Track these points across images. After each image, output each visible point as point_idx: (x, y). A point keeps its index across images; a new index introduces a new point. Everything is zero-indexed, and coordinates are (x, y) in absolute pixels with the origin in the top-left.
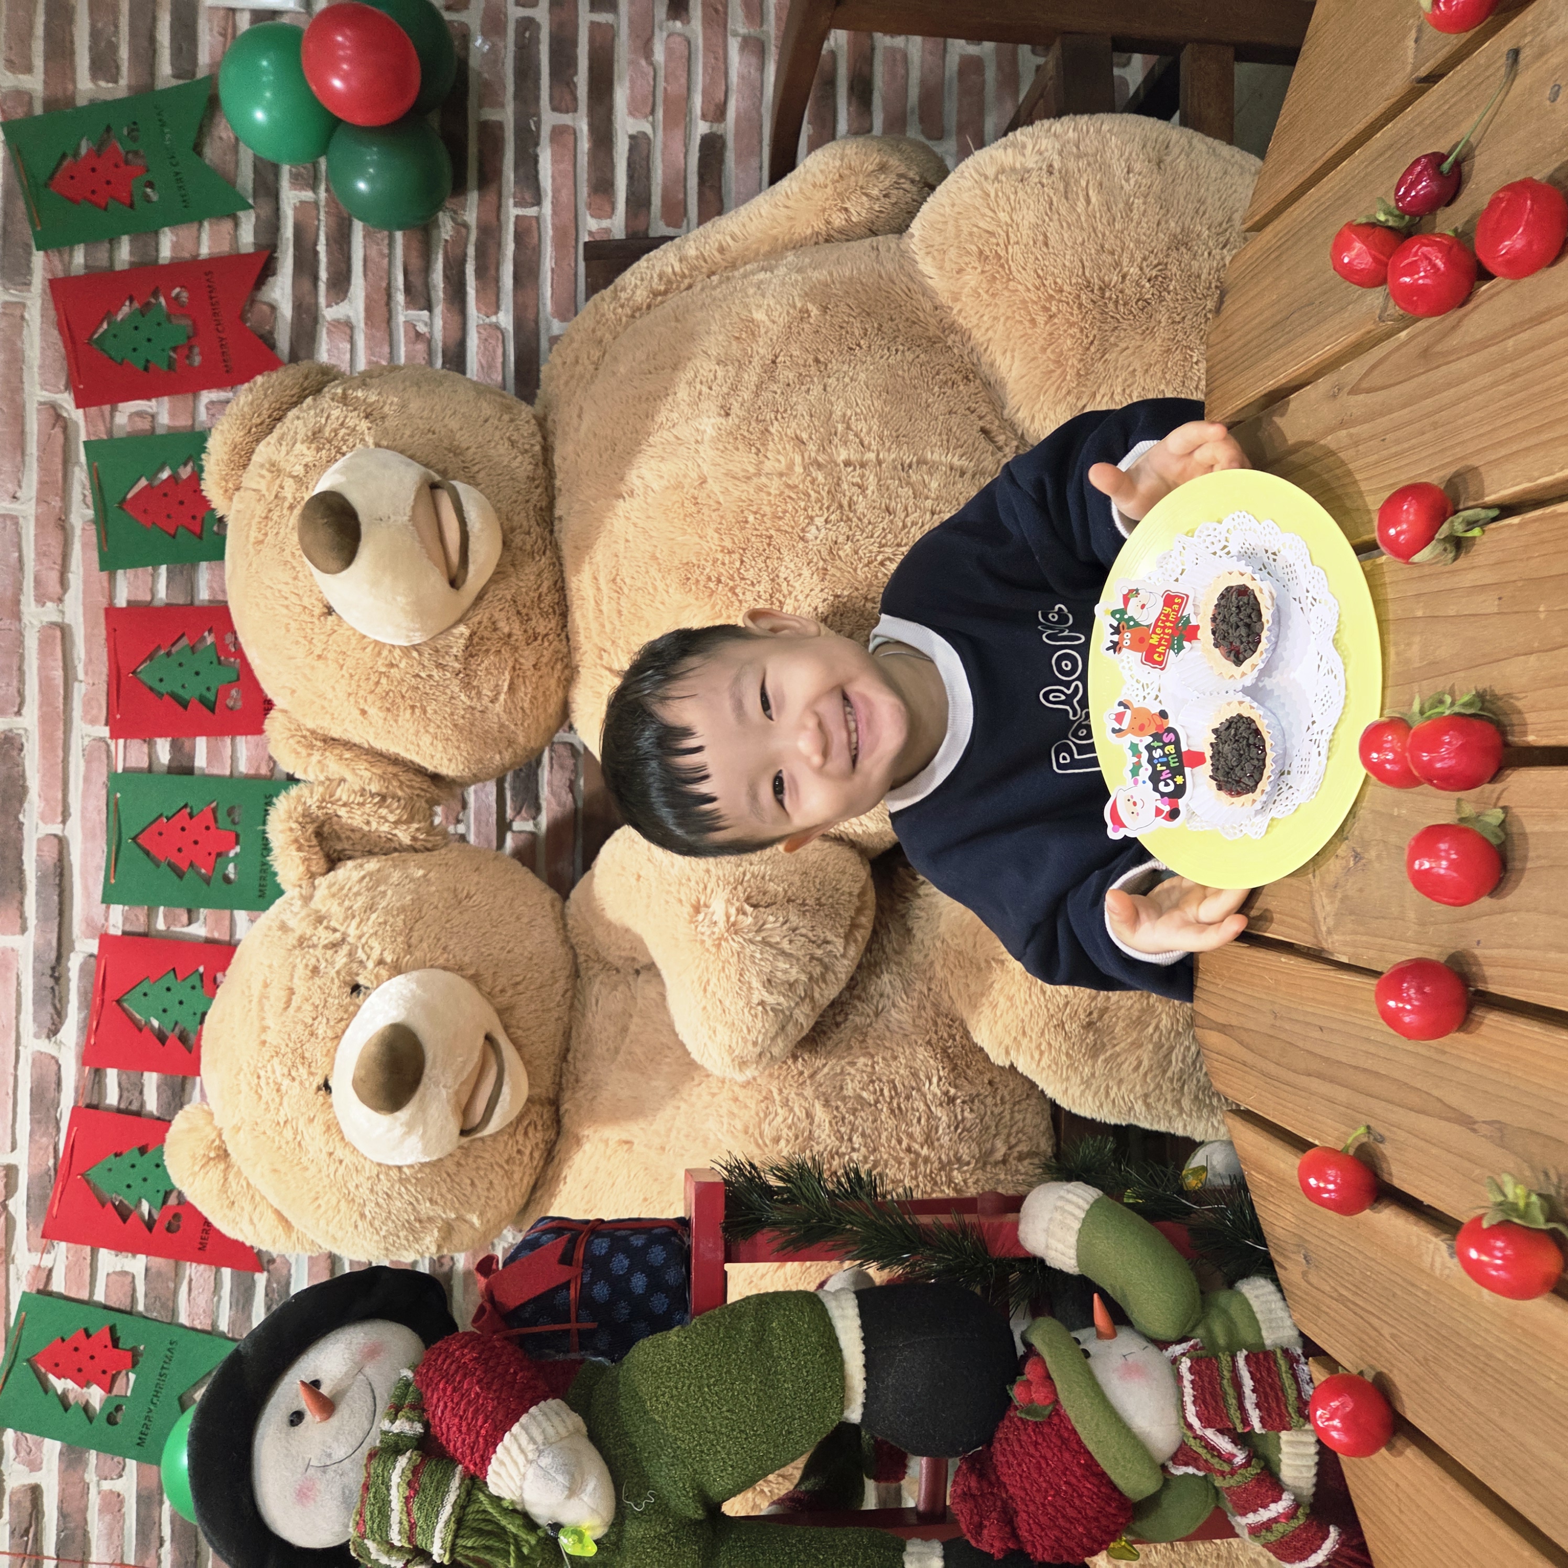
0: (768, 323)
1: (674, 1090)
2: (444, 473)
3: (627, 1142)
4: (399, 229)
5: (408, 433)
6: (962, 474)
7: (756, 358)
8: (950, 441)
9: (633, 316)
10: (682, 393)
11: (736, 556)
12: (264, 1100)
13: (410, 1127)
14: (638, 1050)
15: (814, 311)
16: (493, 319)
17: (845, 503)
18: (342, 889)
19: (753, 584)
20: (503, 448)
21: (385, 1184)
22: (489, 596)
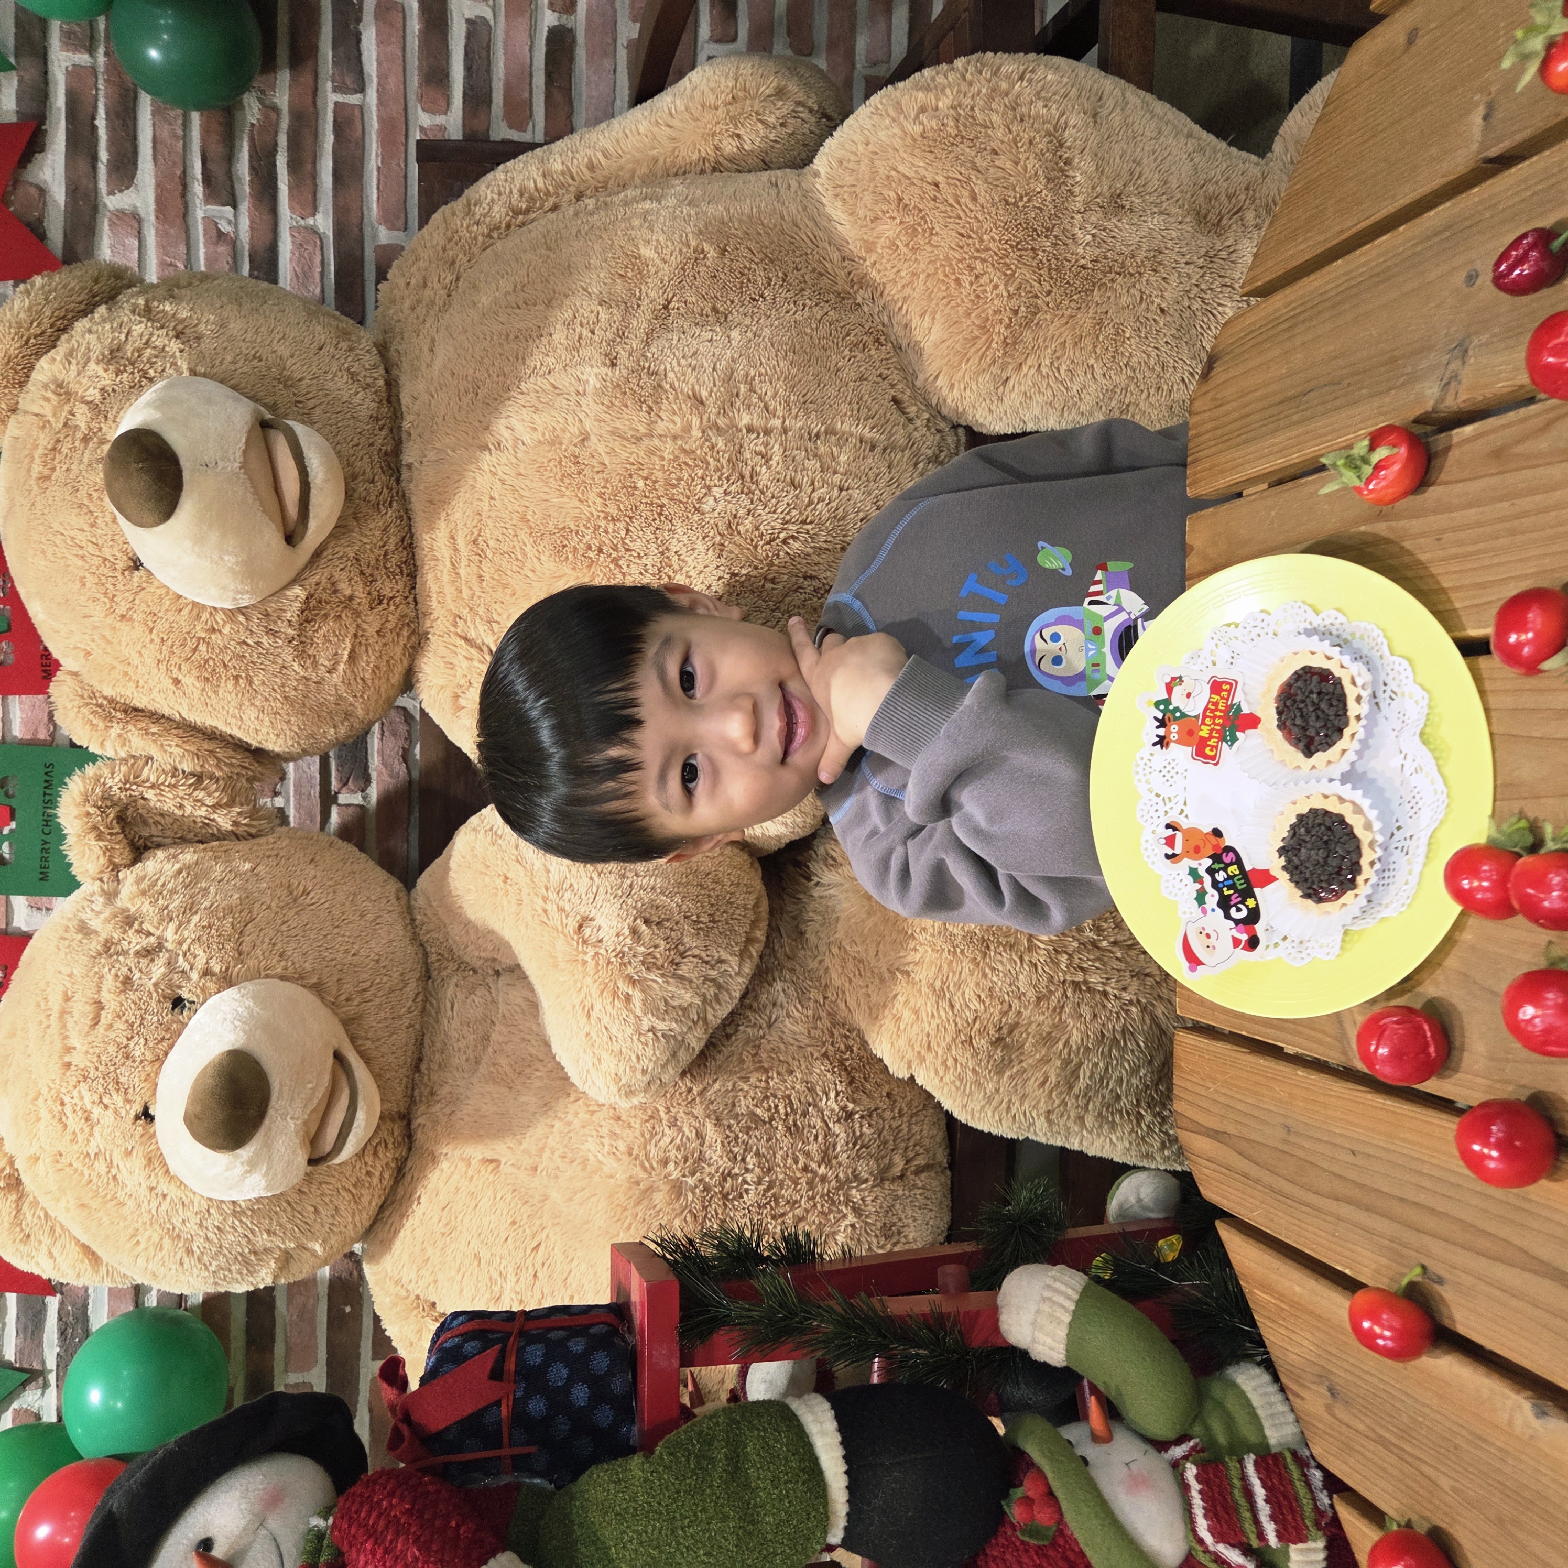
0: (658, 262)
1: (546, 1107)
2: (273, 408)
3: (491, 1161)
4: (197, 109)
5: (229, 358)
6: (873, 448)
7: (646, 301)
8: (860, 412)
9: (489, 236)
10: (559, 336)
11: (619, 525)
12: (70, 1130)
13: (252, 1165)
14: (503, 1061)
15: (712, 253)
16: (311, 221)
17: (747, 474)
18: (154, 884)
19: (639, 556)
20: (342, 381)
21: (216, 1218)
22: (328, 553)
